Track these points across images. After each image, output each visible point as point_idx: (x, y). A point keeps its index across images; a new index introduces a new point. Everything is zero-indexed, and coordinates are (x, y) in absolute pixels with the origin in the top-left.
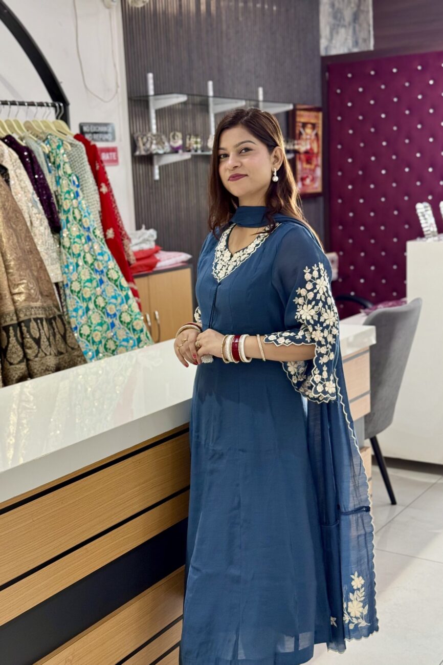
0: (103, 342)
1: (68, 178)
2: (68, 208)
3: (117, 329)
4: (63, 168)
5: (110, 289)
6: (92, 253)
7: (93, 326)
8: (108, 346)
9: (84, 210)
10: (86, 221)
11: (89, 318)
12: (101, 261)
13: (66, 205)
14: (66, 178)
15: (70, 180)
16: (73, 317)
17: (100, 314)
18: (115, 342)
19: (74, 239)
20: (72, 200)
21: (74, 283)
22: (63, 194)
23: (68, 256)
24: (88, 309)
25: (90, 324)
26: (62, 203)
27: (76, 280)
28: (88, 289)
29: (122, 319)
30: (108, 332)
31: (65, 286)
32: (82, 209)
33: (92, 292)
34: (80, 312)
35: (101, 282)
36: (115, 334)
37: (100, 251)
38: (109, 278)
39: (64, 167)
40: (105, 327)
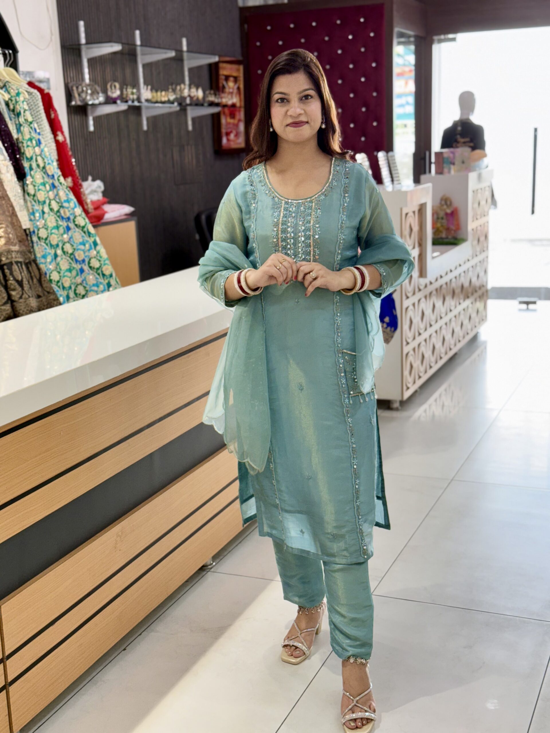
0: (73, 288)
1: (29, 125)
2: (31, 155)
3: (86, 275)
4: (24, 116)
5: (78, 236)
6: (58, 200)
7: (62, 272)
8: (77, 292)
9: (47, 158)
10: (50, 169)
11: (58, 264)
12: (67, 208)
13: (29, 152)
14: (27, 126)
15: (31, 128)
16: (42, 263)
17: (68, 260)
18: (85, 287)
19: (39, 186)
20: (34, 148)
21: (41, 230)
22: (25, 142)
23: (33, 203)
24: (56, 256)
25: (59, 270)
26: (24, 150)
27: (43, 227)
28: (56, 236)
29: (91, 265)
30: (77, 278)
31: (32, 233)
32: (45, 156)
33: (59, 239)
34: (49, 259)
35: (68, 228)
36: (85, 279)
37: (66, 199)
38: (76, 225)
39: (25, 114)
40: (74, 273)
